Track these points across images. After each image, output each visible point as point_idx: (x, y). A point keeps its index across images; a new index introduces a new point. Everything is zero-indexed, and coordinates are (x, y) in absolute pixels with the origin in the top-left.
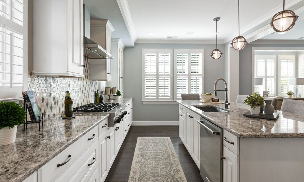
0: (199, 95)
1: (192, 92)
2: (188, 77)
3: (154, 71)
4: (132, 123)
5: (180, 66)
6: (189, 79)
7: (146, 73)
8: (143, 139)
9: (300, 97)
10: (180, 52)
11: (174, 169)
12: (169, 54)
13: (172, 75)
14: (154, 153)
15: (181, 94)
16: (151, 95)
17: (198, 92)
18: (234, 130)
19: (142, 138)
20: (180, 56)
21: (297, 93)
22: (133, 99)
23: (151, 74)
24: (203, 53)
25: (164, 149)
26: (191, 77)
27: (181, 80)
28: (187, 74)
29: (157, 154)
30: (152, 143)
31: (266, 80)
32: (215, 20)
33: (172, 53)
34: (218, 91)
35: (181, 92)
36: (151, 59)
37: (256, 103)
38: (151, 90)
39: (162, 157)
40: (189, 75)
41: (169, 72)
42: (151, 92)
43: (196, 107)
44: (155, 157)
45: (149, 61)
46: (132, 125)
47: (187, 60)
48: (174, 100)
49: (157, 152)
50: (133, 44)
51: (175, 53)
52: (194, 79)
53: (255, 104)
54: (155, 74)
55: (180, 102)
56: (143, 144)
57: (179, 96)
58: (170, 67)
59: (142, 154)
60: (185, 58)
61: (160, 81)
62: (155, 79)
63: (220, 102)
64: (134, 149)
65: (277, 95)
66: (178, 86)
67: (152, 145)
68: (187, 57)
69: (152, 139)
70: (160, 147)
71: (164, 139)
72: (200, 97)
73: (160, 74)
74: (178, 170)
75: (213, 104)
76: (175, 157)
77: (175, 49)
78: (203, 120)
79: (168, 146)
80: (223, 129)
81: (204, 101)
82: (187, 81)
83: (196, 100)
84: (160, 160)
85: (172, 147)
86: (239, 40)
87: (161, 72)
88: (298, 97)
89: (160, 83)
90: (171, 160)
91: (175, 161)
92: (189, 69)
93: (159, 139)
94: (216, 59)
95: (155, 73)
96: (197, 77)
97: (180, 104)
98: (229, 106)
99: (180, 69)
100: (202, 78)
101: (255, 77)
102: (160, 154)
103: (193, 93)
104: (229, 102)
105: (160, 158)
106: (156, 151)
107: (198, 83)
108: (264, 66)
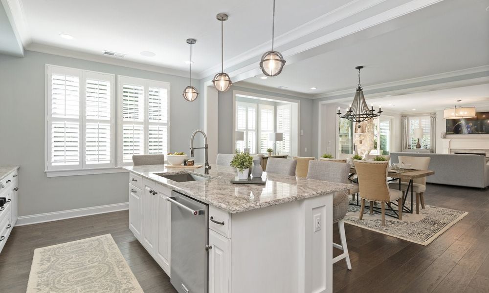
0: (162, 156)
1: (150, 151)
2: (143, 126)
3: (74, 111)
4: (17, 222)
5: (129, 107)
6: (146, 130)
7: (55, 113)
8: (49, 250)
9: (279, 154)
10: (128, 83)
11: (124, 289)
12: (108, 84)
13: (113, 122)
14: (80, 270)
15: (132, 155)
16: (67, 158)
17: (160, 151)
18: (224, 204)
19: (45, 248)
20: (129, 89)
21: (276, 150)
22: (18, 169)
23: (67, 117)
24: (169, 89)
25: (100, 259)
26: (150, 126)
27: (132, 132)
28: (143, 121)
29: (85, 271)
30: (72, 252)
31: (247, 134)
32: (188, 42)
33: (114, 82)
34: (195, 149)
35: (132, 152)
36: (67, 88)
37: (245, 164)
38: (68, 148)
39: (97, 274)
40: (146, 123)
41: (108, 114)
42: (67, 153)
43: (161, 175)
44: (80, 279)
45: (63, 92)
46: (16, 226)
47: (141, 98)
48: (119, 167)
49: (85, 269)
50: (21, 51)
51: (119, 82)
52: (154, 130)
53: (243, 165)
54: (78, 117)
55: (130, 168)
56: (49, 260)
57: (128, 158)
58: (109, 106)
59: (48, 281)
60: (137, 93)
61: (88, 131)
62: (78, 126)
63: (196, 165)
64: (27, 276)
65: (257, 153)
66: (125, 142)
67: (72, 258)
68: (143, 92)
69: (72, 245)
70: (91, 257)
71: (98, 239)
72: (165, 159)
73: (88, 118)
74: (132, 288)
75: (186, 169)
76: (123, 267)
77: (119, 76)
78: (176, 195)
79: (108, 251)
80: (208, 205)
81: (171, 165)
82: (142, 132)
83: (158, 164)
84: (93, 282)
85: (117, 250)
86: (223, 78)
87: (91, 113)
88: (277, 155)
89: (87, 135)
90: (117, 274)
91: (125, 274)
92: (145, 112)
93: (87, 242)
94: (190, 100)
95: (77, 115)
96: (159, 126)
97: (132, 172)
98: (209, 170)
99: (129, 111)
100: (168, 129)
101: (236, 130)
102: (93, 269)
103: (152, 152)
104: (210, 165)
105: (94, 278)
106: (83, 267)
107: (160, 136)
108: (245, 116)
